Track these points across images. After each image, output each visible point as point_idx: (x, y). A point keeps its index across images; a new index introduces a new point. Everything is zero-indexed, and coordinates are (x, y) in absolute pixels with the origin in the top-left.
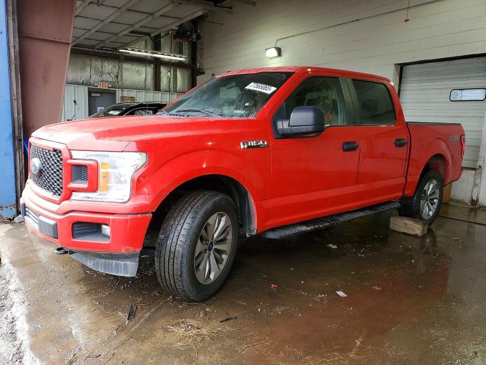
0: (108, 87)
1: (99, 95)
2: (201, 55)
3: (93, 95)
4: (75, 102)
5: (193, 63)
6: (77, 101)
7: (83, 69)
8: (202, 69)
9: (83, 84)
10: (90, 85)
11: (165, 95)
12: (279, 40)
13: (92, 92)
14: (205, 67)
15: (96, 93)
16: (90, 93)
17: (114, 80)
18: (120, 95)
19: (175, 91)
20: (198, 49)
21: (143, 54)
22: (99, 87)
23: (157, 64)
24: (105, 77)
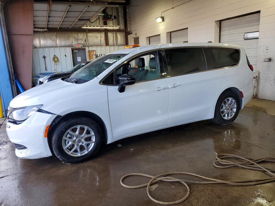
0: (81, 47)
1: (77, 51)
2: (130, 24)
3: (74, 51)
4: (65, 56)
5: (126, 29)
6: (66, 55)
7: (68, 39)
8: (131, 32)
9: (69, 46)
10: (73, 46)
11: (111, 47)
12: (163, 12)
13: (74, 50)
14: (132, 30)
15: (75, 50)
16: (72, 50)
17: (84, 43)
18: (88, 50)
19: (117, 45)
20: (128, 21)
21: (96, 28)
22: (77, 47)
23: (106, 31)
24: (79, 42)
